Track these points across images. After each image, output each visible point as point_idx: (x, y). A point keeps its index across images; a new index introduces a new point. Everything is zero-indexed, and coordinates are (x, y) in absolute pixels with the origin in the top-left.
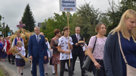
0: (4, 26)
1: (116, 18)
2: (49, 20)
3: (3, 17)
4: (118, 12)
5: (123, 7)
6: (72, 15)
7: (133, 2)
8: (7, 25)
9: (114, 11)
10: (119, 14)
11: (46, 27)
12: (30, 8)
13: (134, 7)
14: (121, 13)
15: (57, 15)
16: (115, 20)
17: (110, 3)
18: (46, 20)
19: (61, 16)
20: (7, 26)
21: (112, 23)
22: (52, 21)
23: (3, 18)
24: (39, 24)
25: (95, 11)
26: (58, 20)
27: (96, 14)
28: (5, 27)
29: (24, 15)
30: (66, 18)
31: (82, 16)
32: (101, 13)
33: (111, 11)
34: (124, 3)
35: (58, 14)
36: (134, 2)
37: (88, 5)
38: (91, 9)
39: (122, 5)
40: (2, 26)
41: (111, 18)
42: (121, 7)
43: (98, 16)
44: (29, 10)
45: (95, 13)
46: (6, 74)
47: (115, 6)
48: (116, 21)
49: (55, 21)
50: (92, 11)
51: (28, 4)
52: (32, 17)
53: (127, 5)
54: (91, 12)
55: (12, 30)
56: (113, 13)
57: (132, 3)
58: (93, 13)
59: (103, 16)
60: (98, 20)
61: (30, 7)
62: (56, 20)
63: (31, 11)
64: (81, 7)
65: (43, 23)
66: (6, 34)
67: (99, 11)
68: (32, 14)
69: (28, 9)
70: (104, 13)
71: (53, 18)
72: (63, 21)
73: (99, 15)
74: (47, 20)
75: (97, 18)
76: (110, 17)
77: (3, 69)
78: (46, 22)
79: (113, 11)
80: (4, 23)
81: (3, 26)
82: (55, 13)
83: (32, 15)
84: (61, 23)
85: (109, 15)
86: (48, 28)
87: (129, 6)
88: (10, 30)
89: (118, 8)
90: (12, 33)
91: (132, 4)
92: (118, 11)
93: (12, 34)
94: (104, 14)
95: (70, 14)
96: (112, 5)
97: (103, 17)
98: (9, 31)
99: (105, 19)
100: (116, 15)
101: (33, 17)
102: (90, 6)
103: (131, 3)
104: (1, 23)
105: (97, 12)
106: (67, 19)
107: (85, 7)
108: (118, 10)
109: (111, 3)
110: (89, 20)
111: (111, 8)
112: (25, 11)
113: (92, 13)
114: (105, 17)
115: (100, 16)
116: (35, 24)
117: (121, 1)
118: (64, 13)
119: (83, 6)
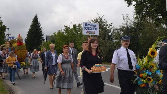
1: (130, 34)
2: (59, 33)
3: (7, 28)
5: (137, 22)
7: (148, 17)
10: (134, 30)
11: (55, 40)
12: (38, 19)
13: (149, 22)
14: (135, 29)
15: (67, 28)
17: (125, 18)
18: (55, 33)
19: (72, 29)
22: (62, 35)
23: (8, 29)
24: (47, 37)
25: (108, 25)
26: (68, 33)
27: (109, 28)
29: (31, 27)
30: (77, 32)
32: (115, 28)
34: (138, 18)
37: (101, 19)
38: (104, 23)
39: (136, 21)
42: (135, 23)
43: (112, 31)
44: (37, 21)
46: (10, 91)
47: (129, 21)
49: (65, 34)
51: (37, 15)
52: (40, 29)
53: (141, 20)
54: (104, 26)
56: (127, 29)
59: (116, 31)
60: (111, 35)
61: (38, 18)
62: (66, 33)
63: (39, 22)
64: (93, 20)
65: (52, 36)
67: (112, 26)
71: (63, 31)
72: (74, 34)
74: (56, 34)
75: (109, 32)
76: (124, 32)
77: (7, 85)
78: (55, 35)
79: (127, 26)
80: (9, 35)
81: (8, 38)
82: (65, 26)
83: (40, 27)
84: (71, 37)
86: (57, 42)
87: (143, 21)
89: (132, 23)
92: (133, 26)
94: (117, 29)
95: (81, 27)
96: (126, 20)
99: (119, 34)
100: (130, 31)
102: (103, 19)
103: (145, 19)
104: (5, 34)
105: (110, 27)
107: (97, 21)
111: (125, 23)
112: (32, 22)
113: (105, 28)
116: (43, 36)
117: (135, 16)
118: (75, 26)
119: (96, 19)
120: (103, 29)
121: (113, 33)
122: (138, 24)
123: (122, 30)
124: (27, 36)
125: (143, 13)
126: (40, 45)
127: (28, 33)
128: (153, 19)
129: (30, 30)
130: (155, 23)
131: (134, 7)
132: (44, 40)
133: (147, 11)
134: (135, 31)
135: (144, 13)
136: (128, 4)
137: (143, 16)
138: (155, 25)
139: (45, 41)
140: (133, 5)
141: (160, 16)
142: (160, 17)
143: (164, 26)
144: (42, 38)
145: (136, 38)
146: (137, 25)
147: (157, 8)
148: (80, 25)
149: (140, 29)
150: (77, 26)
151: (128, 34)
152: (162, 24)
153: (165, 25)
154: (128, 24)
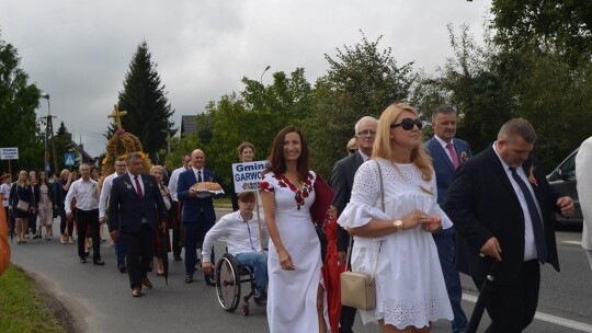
0: (49, 130)
1: (478, 97)
2: (225, 103)
3: (44, 94)
4: (484, 75)
5: (501, 55)
6: (313, 87)
7: (540, 36)
8: (62, 124)
9: (469, 70)
10: (490, 83)
11: (214, 131)
12: (151, 60)
13: (544, 55)
14: (494, 79)
15: (254, 86)
16: (471, 105)
17: (456, 42)
18: (212, 104)
19: (270, 88)
20: (62, 129)
21: (462, 115)
22: (237, 111)
23: (47, 97)
24: (185, 119)
25: (397, 71)
26: (259, 105)
27: (401, 82)
28: (55, 134)
29: (126, 87)
30: (288, 98)
31: (350, 89)
32: (422, 77)
33: (460, 70)
34: (506, 42)
35: (257, 83)
36: (544, 37)
37: (371, 49)
38: (385, 64)
39: (498, 50)
40: (43, 128)
41: (460, 99)
42: (494, 57)
43: (412, 89)
44: (148, 65)
45: (400, 78)
46: (58, 315)
47: (472, 52)
48: (476, 109)
49: (249, 107)
50: (386, 70)
51: (145, 44)
52: (159, 94)
53: (517, 47)
54: (385, 75)
55: (81, 146)
56: (466, 79)
57: (537, 41)
58: (390, 79)
59: (427, 91)
61: (149, 57)
62: (252, 105)
63: (153, 69)
64: (346, 54)
65: (201, 118)
66: (59, 161)
67: (414, 72)
68: (158, 83)
69: (142, 61)
70: (434, 78)
71: (239, 97)
72: (277, 107)
73: (415, 84)
74: (216, 107)
75: (404, 96)
76: (456, 93)
77: (48, 296)
78: (213, 112)
79: (465, 70)
80: (49, 118)
81: (47, 129)
82: (245, 80)
83: (160, 87)
84: (269, 118)
85: (450, 87)
86: (219, 136)
87: (523, 51)
88: (74, 145)
89: (483, 60)
90: (80, 155)
91: (537, 43)
93: (80, 158)
94: (431, 82)
95: (303, 80)
96: (461, 50)
97: (427, 93)
98: (69, 147)
99: (437, 100)
100: (476, 86)
101: (161, 95)
102: (380, 50)
103: (532, 42)
104: (38, 117)
105: (407, 76)
106: (291, 102)
107: (360, 56)
108: (486, 69)
109: (459, 41)
111: (457, 59)
112: (130, 71)
113: (387, 80)
114: (436, 95)
115: (418, 90)
116: (170, 119)
117: (494, 32)
118: (280, 77)
119: (355, 50)
120: (381, 84)
121: (416, 98)
122: (506, 61)
123: (446, 85)
125: (521, 22)
126: (162, 151)
128: (558, 42)
129: (122, 98)
130: (567, 54)
132: (175, 131)
133: (536, 12)
134: (494, 88)
135: (527, 19)
137: (521, 32)
138: (566, 61)
139: (178, 134)
141: (584, 28)
142: (583, 33)
144: (166, 125)
146: (502, 67)
148: (298, 73)
149: (511, 80)
150: (289, 76)
151: (471, 97)
154: (468, 61)
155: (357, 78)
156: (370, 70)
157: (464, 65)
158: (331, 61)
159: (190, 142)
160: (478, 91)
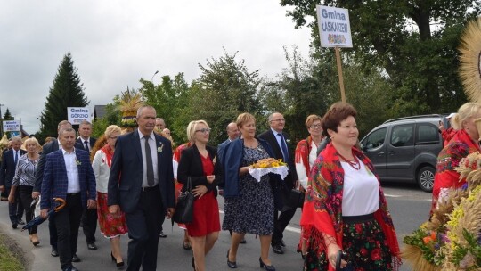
1: (304, 95)
4: (308, 80)
5: (320, 66)
6: (189, 86)
8: (8, 110)
9: (298, 76)
10: (312, 85)
12: (74, 66)
13: (348, 66)
14: (315, 82)
15: (148, 86)
16: (300, 100)
18: (118, 97)
19: (160, 87)
20: (8, 114)
24: (97, 108)
25: (248, 76)
26: (151, 98)
27: (251, 83)
29: (55, 85)
30: (172, 94)
31: (216, 88)
32: (266, 81)
33: (292, 76)
34: (322, 57)
35: (150, 83)
36: (346, 54)
37: (230, 60)
38: (240, 71)
39: (316, 62)
41: (292, 96)
42: (315, 67)
43: (258, 89)
44: (71, 69)
45: (250, 80)
47: (300, 64)
48: (303, 102)
50: (241, 75)
51: (69, 54)
52: (79, 90)
53: (329, 61)
54: (240, 78)
55: (22, 126)
56: (296, 82)
58: (243, 81)
59: (270, 90)
60: (258, 100)
61: (72, 63)
62: (146, 99)
63: (75, 72)
64: (213, 63)
65: (110, 107)
67: (260, 77)
68: (78, 82)
69: (67, 67)
70: (274, 81)
71: (137, 93)
72: (165, 100)
73: (261, 85)
74: (120, 99)
75: (253, 93)
76: (289, 92)
79: (296, 76)
82: (142, 81)
83: (79, 85)
85: (285, 87)
89: (308, 69)
92: (309, 75)
94: (272, 84)
95: (183, 81)
96: (293, 62)
99: (277, 97)
100: (303, 87)
102: (236, 61)
105: (255, 79)
106: (174, 96)
107: (223, 66)
109: (291, 55)
110: (234, 100)
111: (290, 69)
112: (58, 73)
113: (241, 82)
114: (275, 93)
115: (262, 89)
117: (314, 50)
118: (166, 79)
119: (219, 61)
120: (237, 85)
121: (260, 95)
122: (323, 70)
123: (283, 86)
124: (44, 108)
127: (47, 102)
128: (356, 58)
129: (52, 92)
130: (363, 66)
131: (310, 29)
134: (315, 88)
136: (295, 24)
138: (362, 70)
140: (307, 24)
141: (372, 49)
142: (374, 52)
143: (385, 74)
145: (318, 105)
146: (321, 74)
147: (364, 31)
148: (179, 77)
149: (326, 83)
150: (173, 78)
151: (300, 95)
152: (379, 70)
153: (384, 70)
154: (298, 69)
155: (220, 80)
156: (230, 74)
157: (295, 72)
158: (202, 68)
159: (102, 124)
160: (305, 90)
